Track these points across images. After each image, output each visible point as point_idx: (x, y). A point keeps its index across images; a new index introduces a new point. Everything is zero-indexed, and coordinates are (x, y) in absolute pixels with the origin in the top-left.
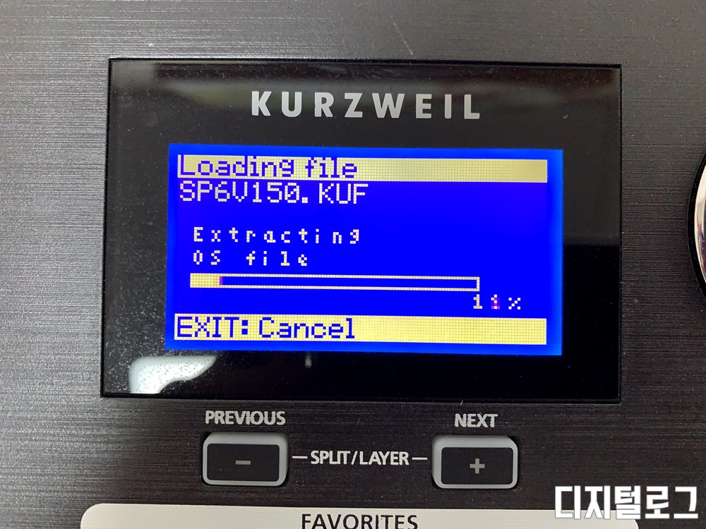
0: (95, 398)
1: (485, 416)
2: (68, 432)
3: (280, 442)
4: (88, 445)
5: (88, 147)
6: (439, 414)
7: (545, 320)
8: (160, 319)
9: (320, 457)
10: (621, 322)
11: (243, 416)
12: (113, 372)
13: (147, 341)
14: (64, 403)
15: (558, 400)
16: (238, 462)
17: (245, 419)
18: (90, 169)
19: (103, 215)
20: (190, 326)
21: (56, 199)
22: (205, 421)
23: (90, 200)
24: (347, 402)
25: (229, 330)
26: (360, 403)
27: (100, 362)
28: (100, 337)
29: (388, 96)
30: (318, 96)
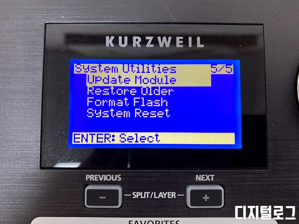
0: (37, 170)
1: (209, 175)
2: (25, 185)
3: (119, 188)
4: (34, 191)
5: (35, 60)
6: (189, 175)
7: (234, 133)
8: (66, 134)
9: (137, 195)
10: (267, 133)
12: (45, 158)
13: (60, 144)
14: (24, 172)
15: (241, 168)
16: (100, 197)
17: (103, 178)
18: (36, 70)
19: (41, 89)
20: (79, 138)
21: (21, 83)
22: (85, 179)
23: (36, 83)
24: (148, 170)
25: (96, 139)
26: (154, 170)
27: (40, 153)
28: (40, 143)
29: (164, 38)
30: (134, 38)
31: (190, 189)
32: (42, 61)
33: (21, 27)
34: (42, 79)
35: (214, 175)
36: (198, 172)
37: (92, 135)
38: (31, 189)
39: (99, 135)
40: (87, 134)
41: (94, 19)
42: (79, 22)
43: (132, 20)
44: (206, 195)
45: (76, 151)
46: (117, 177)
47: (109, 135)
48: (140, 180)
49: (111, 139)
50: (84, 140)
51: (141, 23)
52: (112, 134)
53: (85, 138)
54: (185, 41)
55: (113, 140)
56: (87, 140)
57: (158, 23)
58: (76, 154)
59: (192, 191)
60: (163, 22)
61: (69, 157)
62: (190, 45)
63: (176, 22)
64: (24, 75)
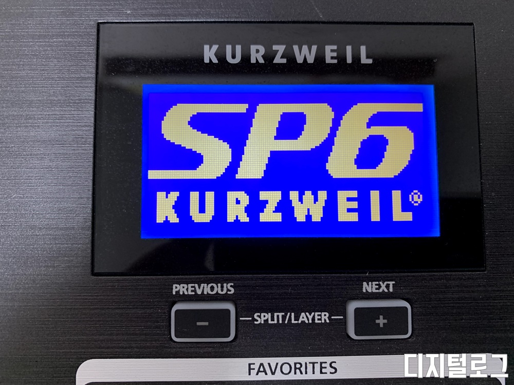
1: (386, 283)
3: (230, 307)
5: (82, 87)
6: (351, 283)
9: (262, 318)
10: (483, 210)
11: (202, 287)
15: (439, 270)
16: (198, 324)
17: (203, 290)
18: (83, 103)
19: (92, 137)
21: (57, 126)
22: (172, 292)
23: (83, 126)
24: (281, 275)
26: (291, 275)
27: (90, 249)
28: (90, 230)
29: (305, 48)
30: (253, 48)
31: (352, 306)
32: (94, 88)
33: (56, 29)
34: (93, 119)
35: (394, 282)
36: (367, 277)
41: (182, 15)
42: (156, 21)
43: (249, 18)
44: (381, 317)
46: (227, 287)
48: (268, 292)
51: (265, 22)
57: (294, 22)
59: (357, 311)
60: (302, 20)
62: (349, 59)
63: (324, 20)
64: (62, 113)
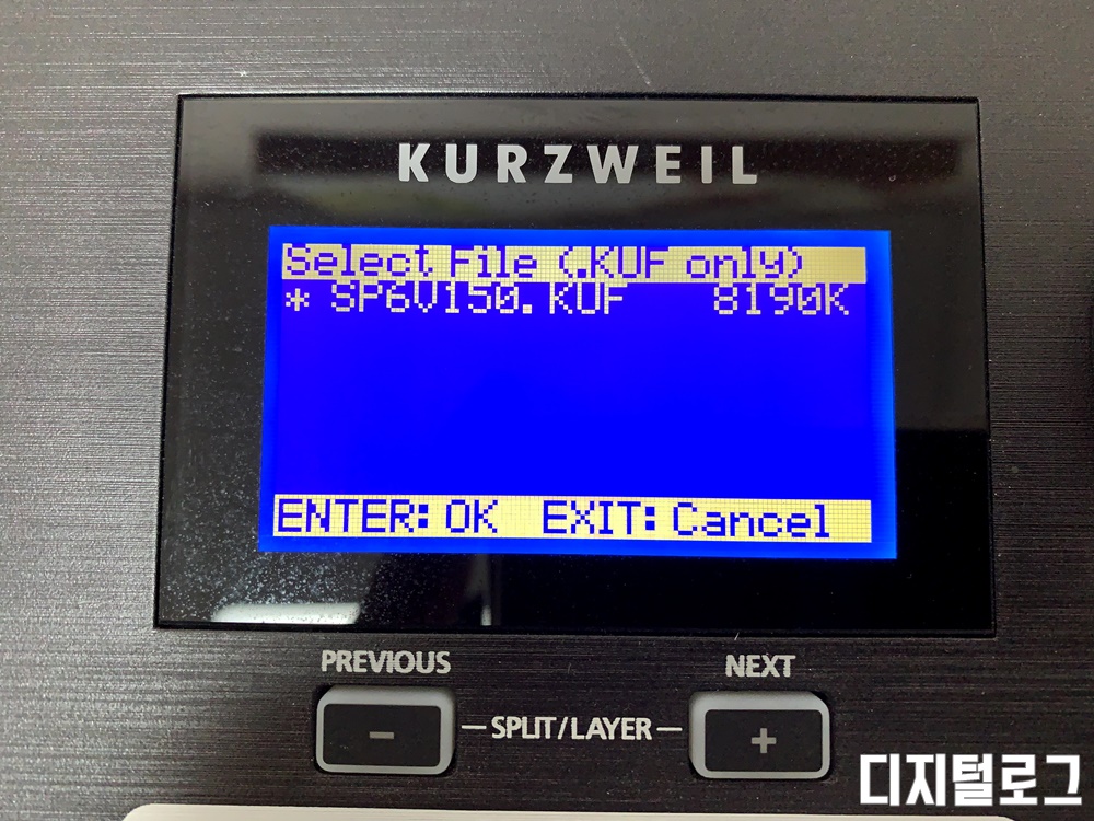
0: (145, 630)
1: (776, 658)
2: (100, 686)
3: (442, 702)
4: (131, 708)
6: (701, 655)
7: (869, 502)
8: (250, 502)
9: (508, 727)
10: (992, 503)
11: (382, 658)
12: (174, 587)
13: (230, 536)
14: (95, 637)
15: (892, 632)
16: (373, 735)
17: (385, 663)
18: (145, 265)
19: (163, 336)
20: (299, 515)
21: (91, 312)
22: (320, 666)
23: (144, 313)
24: (551, 636)
25: (361, 520)
26: (572, 637)
27: (154, 571)
28: (155, 531)
29: (613, 150)
30: (503, 150)
31: (703, 705)
32: (168, 233)
33: (93, 108)
34: (164, 299)
35: (794, 657)
36: (733, 644)
37: (347, 503)
38: (123, 701)
39: (369, 506)
40: (328, 502)
41: (354, 81)
42: (299, 92)
43: (494, 86)
44: (764, 731)
45: (288, 561)
46: (435, 660)
47: (408, 506)
48: (523, 671)
49: (413, 520)
50: (316, 522)
51: (528, 96)
52: (417, 500)
53: (318, 516)
54: (690, 162)
55: (423, 523)
56: (325, 523)
57: (590, 96)
58: (288, 573)
59: (712, 716)
60: (606, 89)
61: (261, 585)
62: (707, 175)
63: (653, 90)
64: (101, 284)
